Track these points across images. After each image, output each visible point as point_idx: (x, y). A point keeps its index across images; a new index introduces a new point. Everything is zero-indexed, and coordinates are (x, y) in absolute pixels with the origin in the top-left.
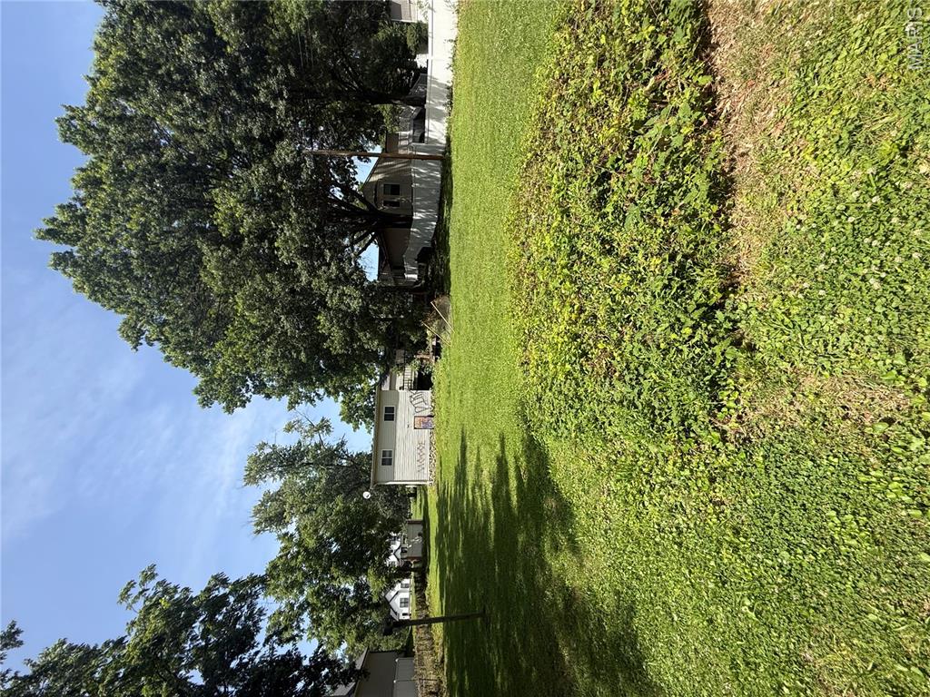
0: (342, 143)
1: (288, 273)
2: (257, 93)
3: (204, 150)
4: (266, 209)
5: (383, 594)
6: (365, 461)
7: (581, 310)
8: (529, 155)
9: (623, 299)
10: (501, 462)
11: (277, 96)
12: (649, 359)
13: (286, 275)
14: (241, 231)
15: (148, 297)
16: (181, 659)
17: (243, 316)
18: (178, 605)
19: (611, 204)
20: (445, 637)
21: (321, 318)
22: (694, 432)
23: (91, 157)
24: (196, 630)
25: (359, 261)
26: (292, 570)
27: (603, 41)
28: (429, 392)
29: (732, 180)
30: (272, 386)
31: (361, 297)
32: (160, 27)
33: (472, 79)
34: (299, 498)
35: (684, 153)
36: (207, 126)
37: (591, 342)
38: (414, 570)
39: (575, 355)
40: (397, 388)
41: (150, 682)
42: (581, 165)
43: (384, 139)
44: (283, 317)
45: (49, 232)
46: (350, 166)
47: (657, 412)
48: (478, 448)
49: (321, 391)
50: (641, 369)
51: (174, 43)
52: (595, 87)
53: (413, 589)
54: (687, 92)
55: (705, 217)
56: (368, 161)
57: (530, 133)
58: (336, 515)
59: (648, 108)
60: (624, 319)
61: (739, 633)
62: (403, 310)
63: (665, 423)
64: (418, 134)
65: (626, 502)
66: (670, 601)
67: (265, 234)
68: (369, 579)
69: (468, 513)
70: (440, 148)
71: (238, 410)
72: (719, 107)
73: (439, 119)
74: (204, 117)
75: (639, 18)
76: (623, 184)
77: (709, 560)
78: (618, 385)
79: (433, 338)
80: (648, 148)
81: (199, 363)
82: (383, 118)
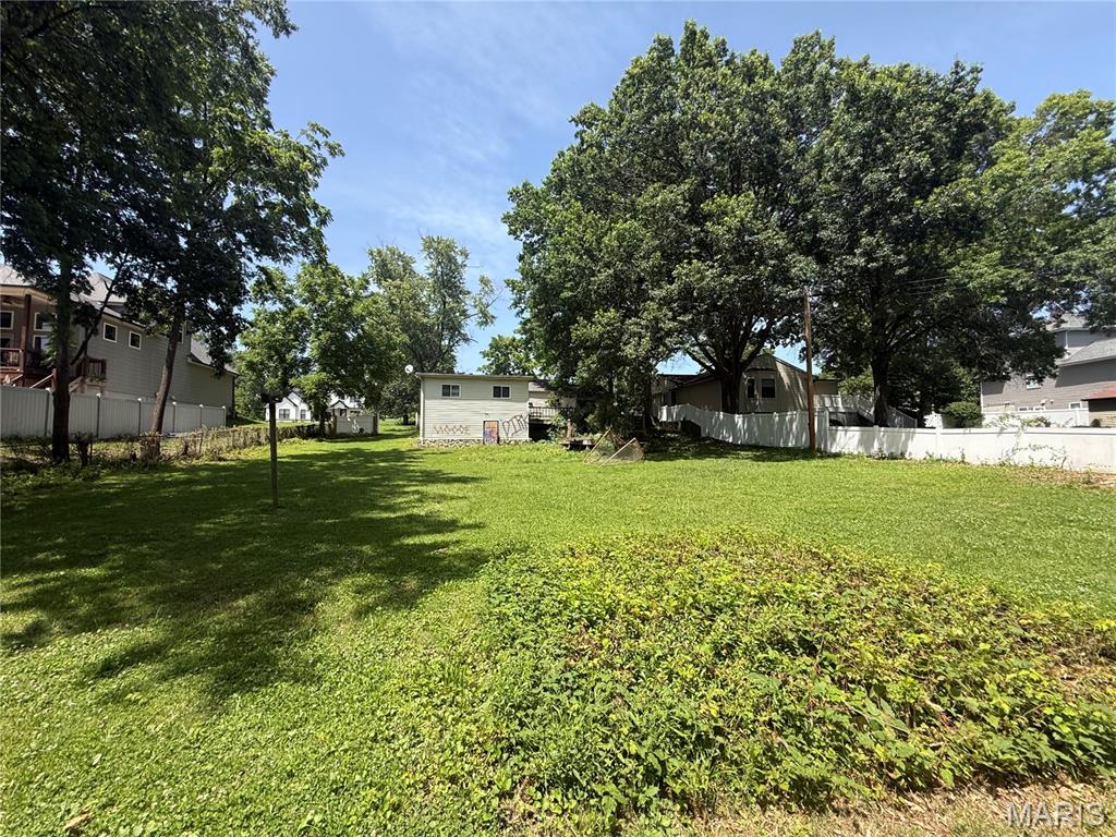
0: (820, 328)
1: (663, 274)
2: (871, 233)
3: (797, 180)
4: (734, 249)
5: (297, 390)
6: (447, 366)
7: (644, 620)
8: (828, 556)
9: (663, 669)
10: (452, 525)
11: (869, 255)
12: (593, 702)
13: (660, 272)
14: (708, 223)
15: (629, 131)
16: (245, 183)
17: (611, 229)
18: (302, 178)
19: (778, 656)
20: (247, 461)
21: (612, 313)
22: (509, 757)
23: (778, 68)
24: (275, 196)
25: (680, 353)
26: (329, 289)
27: (983, 646)
28: (528, 439)
29: (822, 811)
30: (533, 262)
31: (638, 357)
32: (935, 130)
33: (917, 484)
34: (407, 295)
35: (851, 749)
36: (826, 182)
37: (608, 632)
38: (322, 425)
39: (590, 612)
40: (531, 400)
41: (226, 154)
42: (822, 619)
43: (830, 376)
44: (611, 271)
45: (694, 33)
46: (793, 338)
47: (530, 712)
48: (465, 498)
49: (527, 315)
50: (579, 693)
51: (918, 144)
52: (922, 635)
53: (299, 423)
54: (929, 753)
55: (773, 775)
56: (802, 359)
57: (856, 557)
58: (387, 335)
59: (903, 704)
60: (639, 672)
61: (280, 808)
62: (624, 404)
63: (517, 722)
64: (841, 418)
65: (418, 675)
66: (310, 727)
67: (706, 249)
68: (316, 374)
69: (388, 486)
70: (826, 446)
71: (506, 228)
72: (914, 796)
73: (861, 442)
74: (837, 178)
75: (1017, 692)
76: (805, 672)
77: (361, 774)
78: (560, 664)
79: (592, 440)
80: (853, 703)
81: (559, 185)
82: (856, 376)
